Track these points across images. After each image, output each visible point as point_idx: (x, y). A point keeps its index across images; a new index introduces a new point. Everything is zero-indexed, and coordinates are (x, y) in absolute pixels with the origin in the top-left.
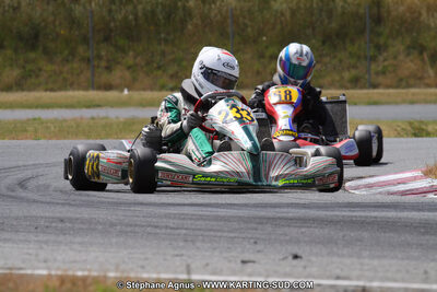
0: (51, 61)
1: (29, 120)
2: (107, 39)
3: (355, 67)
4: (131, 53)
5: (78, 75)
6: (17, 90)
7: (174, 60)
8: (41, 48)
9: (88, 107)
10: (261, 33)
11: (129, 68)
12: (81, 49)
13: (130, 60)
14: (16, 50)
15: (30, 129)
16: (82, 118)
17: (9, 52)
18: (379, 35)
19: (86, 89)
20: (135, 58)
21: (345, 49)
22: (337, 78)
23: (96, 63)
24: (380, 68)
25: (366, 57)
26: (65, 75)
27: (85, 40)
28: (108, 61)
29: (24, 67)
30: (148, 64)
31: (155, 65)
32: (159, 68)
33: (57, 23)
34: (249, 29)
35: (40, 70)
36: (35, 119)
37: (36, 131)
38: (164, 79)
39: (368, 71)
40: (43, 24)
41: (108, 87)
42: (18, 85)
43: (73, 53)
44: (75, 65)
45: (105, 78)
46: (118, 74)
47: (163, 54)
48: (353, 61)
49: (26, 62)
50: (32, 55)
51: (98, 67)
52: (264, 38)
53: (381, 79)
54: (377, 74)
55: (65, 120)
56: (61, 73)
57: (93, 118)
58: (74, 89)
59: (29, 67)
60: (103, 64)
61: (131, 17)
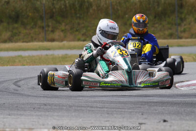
0: (25, 28)
1: (16, 56)
2: (52, 17)
3: (170, 29)
4: (63, 24)
5: (38, 34)
6: (9, 42)
7: (84, 27)
8: (20, 22)
9: (44, 50)
10: (125, 13)
11: (62, 31)
12: (39, 23)
13: (63, 27)
14: (8, 23)
15: (17, 61)
16: (42, 55)
17: (5, 24)
18: (182, 13)
19: (42, 41)
20: (65, 26)
21: (165, 20)
22: (162, 34)
23: (47, 29)
24: (182, 29)
25: (175, 24)
26: (32, 35)
27: (41, 18)
28: (52, 28)
29: (12, 32)
30: (72, 29)
31: (75, 29)
32: (77, 31)
33: (28, 10)
34: (120, 12)
35: (20, 33)
36: (19, 56)
37: (20, 61)
38: (80, 36)
39: (177, 31)
40: (21, 11)
41: (53, 40)
42: (10, 40)
43: (35, 24)
44: (37, 30)
45: (51, 36)
46: (57, 34)
47: (79, 24)
48: (169, 26)
49: (13, 28)
50: (16, 25)
51: (48, 30)
52: (127, 16)
53: (183, 35)
54: (181, 32)
55: (33, 56)
56: (30, 34)
57: (47, 55)
58: (37, 42)
59: (15, 31)
60: (50, 29)
61: (63, 7)
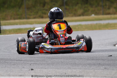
0: (92, 7)
5: (100, 11)
11: (115, 8)
12: (101, 3)
14: (82, 4)
35: (89, 10)
42: (83, 14)
43: (98, 4)
44: (99, 8)
45: (108, 11)
46: (112, 10)
49: (85, 7)
50: (86, 5)
56: (95, 10)
60: (107, 7)
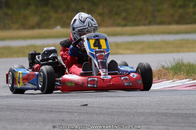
0: (56, 12)
4: (101, 7)
7: (124, 10)
11: (100, 15)
12: (73, 5)
13: (100, 10)
14: (37, 6)
17: (33, 8)
20: (103, 9)
26: (64, 20)
29: (41, 16)
30: (110, 12)
31: (114, 13)
35: (50, 17)
38: (120, 21)
42: (38, 26)
56: (62, 18)
